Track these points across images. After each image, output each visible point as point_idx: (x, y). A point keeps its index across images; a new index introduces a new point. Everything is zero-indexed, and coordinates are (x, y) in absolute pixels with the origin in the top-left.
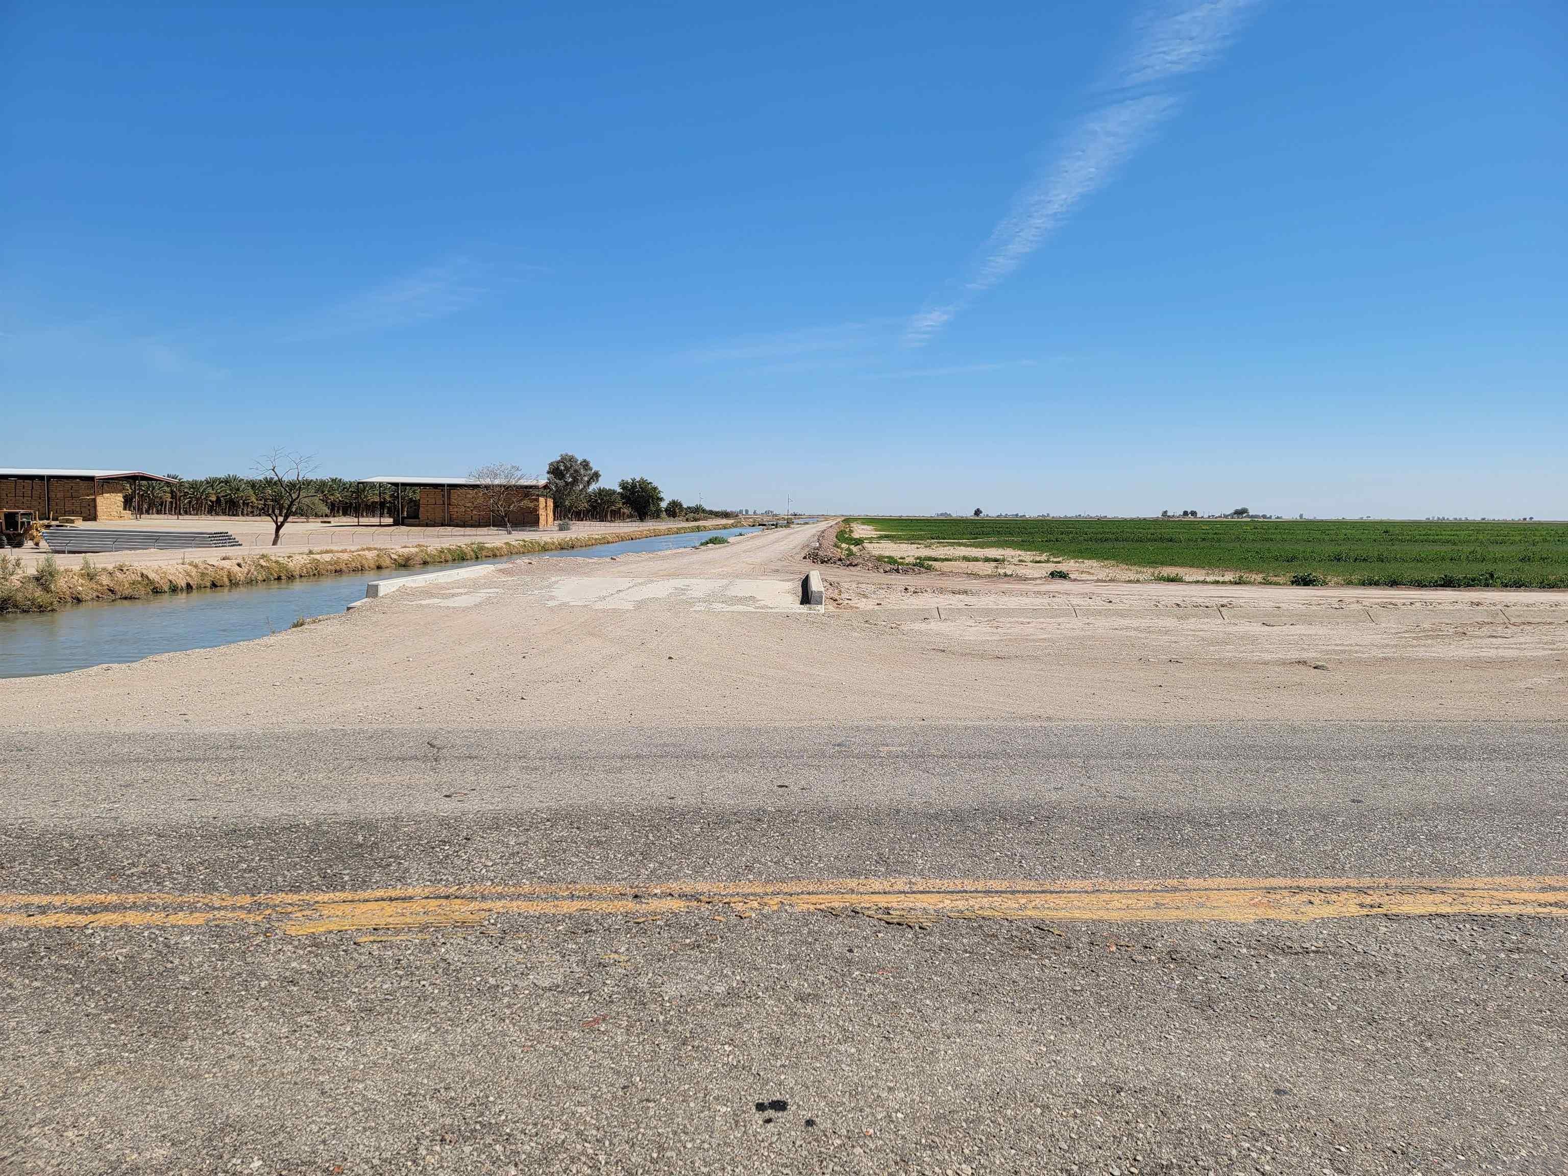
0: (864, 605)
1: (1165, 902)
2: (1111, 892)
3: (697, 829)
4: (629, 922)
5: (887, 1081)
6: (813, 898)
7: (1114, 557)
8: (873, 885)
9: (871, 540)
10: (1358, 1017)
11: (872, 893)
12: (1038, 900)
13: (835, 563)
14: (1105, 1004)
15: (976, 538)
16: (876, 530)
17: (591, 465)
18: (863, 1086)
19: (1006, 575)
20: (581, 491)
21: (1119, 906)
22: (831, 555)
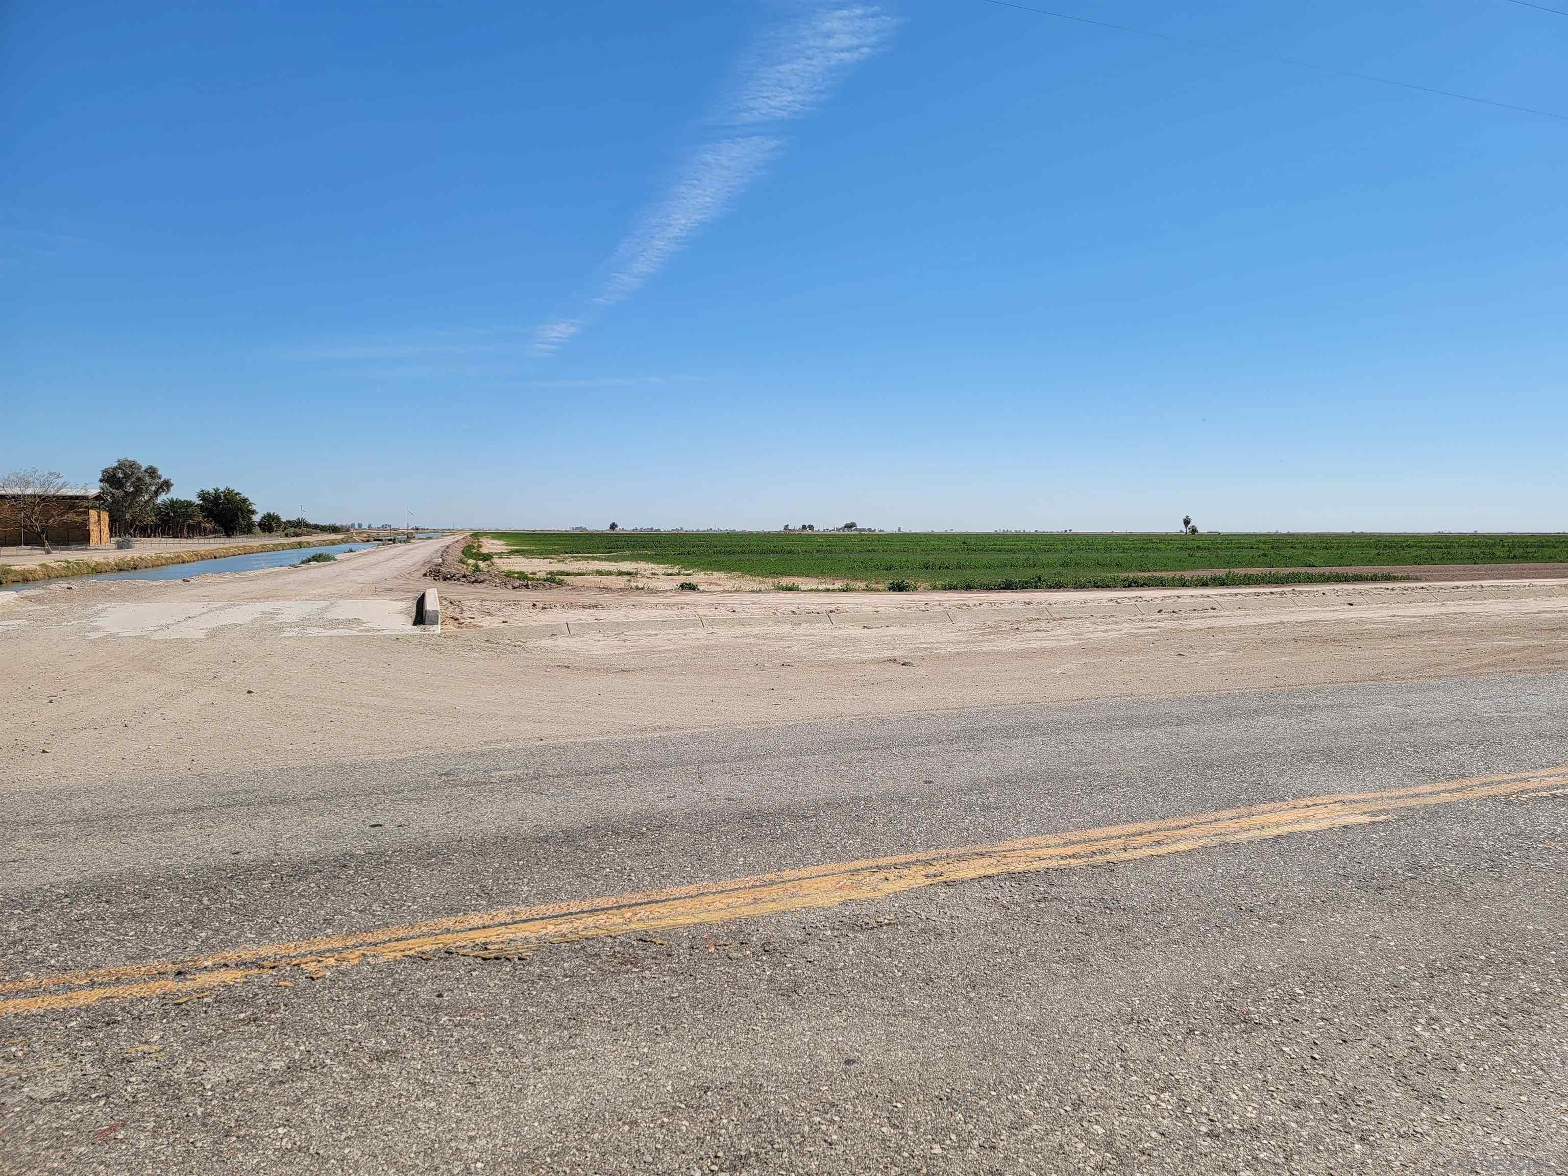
0: (488, 623)
1: (762, 896)
2: (714, 893)
3: (266, 885)
4: (166, 1004)
5: (468, 1130)
6: (402, 945)
7: (740, 569)
8: (471, 921)
9: (500, 555)
10: (918, 979)
11: (470, 930)
12: (643, 912)
13: (459, 580)
14: (700, 1006)
15: (611, 552)
16: (507, 545)
17: (159, 472)
18: (440, 1142)
19: (637, 588)
20: (146, 502)
21: (720, 905)
22: (455, 572)
